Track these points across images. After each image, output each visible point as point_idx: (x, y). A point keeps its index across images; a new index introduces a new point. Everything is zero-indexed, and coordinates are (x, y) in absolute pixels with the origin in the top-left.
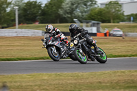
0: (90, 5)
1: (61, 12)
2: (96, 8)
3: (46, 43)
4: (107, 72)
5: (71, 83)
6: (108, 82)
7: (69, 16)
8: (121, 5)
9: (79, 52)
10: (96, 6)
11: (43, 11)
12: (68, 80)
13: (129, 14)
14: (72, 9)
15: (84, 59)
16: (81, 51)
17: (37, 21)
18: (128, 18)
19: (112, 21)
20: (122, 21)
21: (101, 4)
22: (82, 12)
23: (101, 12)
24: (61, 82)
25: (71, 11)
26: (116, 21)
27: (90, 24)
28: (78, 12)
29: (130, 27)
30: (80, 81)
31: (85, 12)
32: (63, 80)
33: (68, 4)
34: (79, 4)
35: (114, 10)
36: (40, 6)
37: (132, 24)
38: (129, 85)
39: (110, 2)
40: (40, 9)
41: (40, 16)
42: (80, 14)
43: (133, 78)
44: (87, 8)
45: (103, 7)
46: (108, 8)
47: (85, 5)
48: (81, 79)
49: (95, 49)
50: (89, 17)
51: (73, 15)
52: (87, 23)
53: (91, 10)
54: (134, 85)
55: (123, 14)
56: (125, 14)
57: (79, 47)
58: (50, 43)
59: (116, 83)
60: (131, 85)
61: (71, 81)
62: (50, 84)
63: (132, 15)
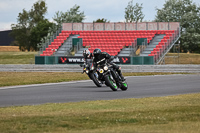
58: (93, 68)
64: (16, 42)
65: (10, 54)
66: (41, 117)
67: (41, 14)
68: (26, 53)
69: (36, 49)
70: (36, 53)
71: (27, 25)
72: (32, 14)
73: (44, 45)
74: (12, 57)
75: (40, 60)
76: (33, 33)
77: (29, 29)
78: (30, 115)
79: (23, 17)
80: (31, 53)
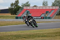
58: (27, 20)
64: (10, 12)
65: (8, 16)
66: (17, 35)
67: (17, 4)
68: (13, 16)
69: (16, 14)
70: (16, 16)
71: (13, 7)
72: (14, 4)
73: (18, 13)
74: (8, 17)
75: (17, 18)
76: (15, 10)
77: (14, 8)
78: (14, 34)
79: (12, 5)
80: (14, 16)
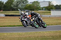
0: (25, 3)
1: (12, 6)
2: (28, 4)
3: (21, 19)
4: (33, 32)
5: (17, 37)
6: (33, 37)
7: (16, 8)
8: (39, 3)
9: (35, 23)
10: (28, 3)
11: (4, 5)
12: (16, 36)
13: (43, 7)
14: (17, 5)
15: (37, 26)
16: (36, 23)
17: (2, 10)
18: (42, 9)
19: (35, 10)
20: (40, 10)
21: (30, 2)
22: (22, 6)
23: (30, 6)
24: (12, 37)
25: (17, 6)
26: (37, 10)
27: (25, 11)
28: (20, 6)
29: (43, 12)
30: (21, 36)
31: (23, 6)
32: (13, 36)
33: (15, 2)
34: (20, 2)
35: (36, 5)
36: (3, 3)
37: (44, 11)
38: (42, 38)
39: (34, 2)
40: (3, 5)
41: (3, 8)
42: (21, 7)
43: (44, 35)
44: (24, 4)
45: (31, 4)
46: (33, 4)
47: (23, 3)
48: (21, 35)
49: (42, 22)
50: (25, 8)
51: (18, 7)
52: (24, 11)
53: (26, 5)
54: (45, 38)
55: (40, 7)
56: (41, 7)
57: (35, 21)
59: (37, 37)
60: (44, 38)
61: (17, 36)
62: (8, 38)
63: (44, 7)
